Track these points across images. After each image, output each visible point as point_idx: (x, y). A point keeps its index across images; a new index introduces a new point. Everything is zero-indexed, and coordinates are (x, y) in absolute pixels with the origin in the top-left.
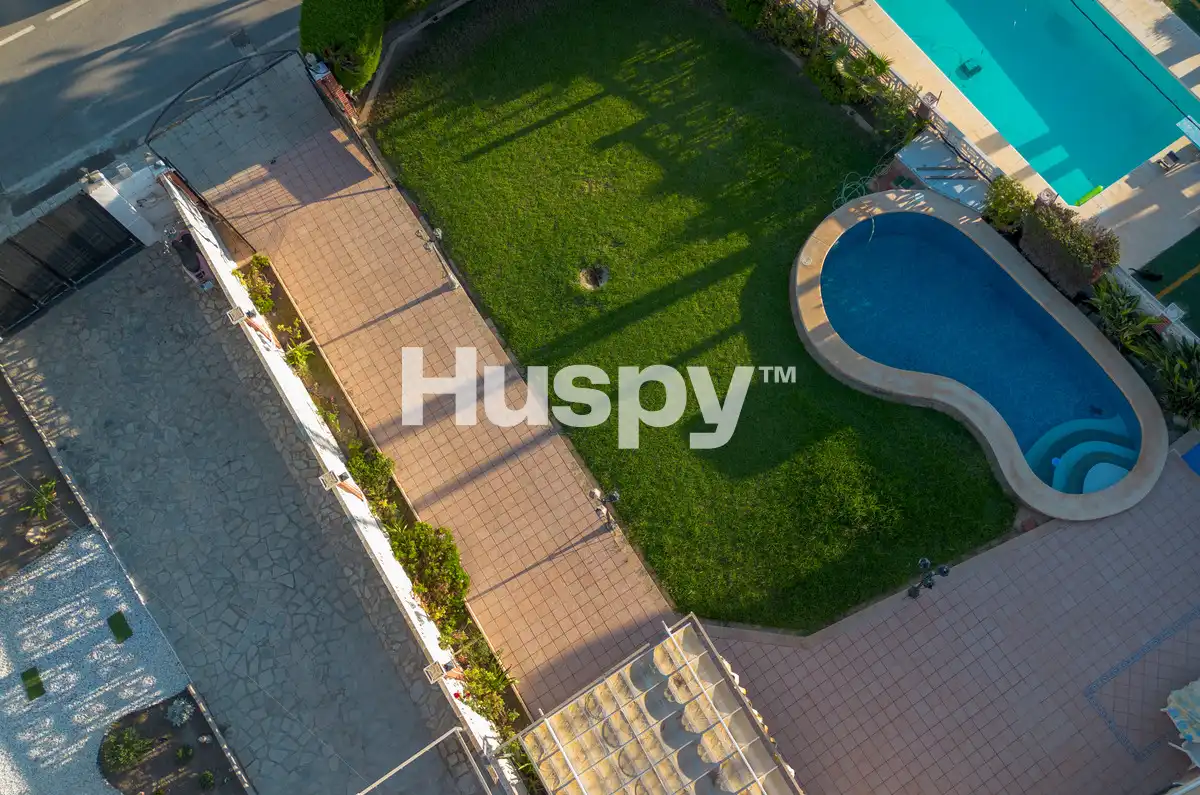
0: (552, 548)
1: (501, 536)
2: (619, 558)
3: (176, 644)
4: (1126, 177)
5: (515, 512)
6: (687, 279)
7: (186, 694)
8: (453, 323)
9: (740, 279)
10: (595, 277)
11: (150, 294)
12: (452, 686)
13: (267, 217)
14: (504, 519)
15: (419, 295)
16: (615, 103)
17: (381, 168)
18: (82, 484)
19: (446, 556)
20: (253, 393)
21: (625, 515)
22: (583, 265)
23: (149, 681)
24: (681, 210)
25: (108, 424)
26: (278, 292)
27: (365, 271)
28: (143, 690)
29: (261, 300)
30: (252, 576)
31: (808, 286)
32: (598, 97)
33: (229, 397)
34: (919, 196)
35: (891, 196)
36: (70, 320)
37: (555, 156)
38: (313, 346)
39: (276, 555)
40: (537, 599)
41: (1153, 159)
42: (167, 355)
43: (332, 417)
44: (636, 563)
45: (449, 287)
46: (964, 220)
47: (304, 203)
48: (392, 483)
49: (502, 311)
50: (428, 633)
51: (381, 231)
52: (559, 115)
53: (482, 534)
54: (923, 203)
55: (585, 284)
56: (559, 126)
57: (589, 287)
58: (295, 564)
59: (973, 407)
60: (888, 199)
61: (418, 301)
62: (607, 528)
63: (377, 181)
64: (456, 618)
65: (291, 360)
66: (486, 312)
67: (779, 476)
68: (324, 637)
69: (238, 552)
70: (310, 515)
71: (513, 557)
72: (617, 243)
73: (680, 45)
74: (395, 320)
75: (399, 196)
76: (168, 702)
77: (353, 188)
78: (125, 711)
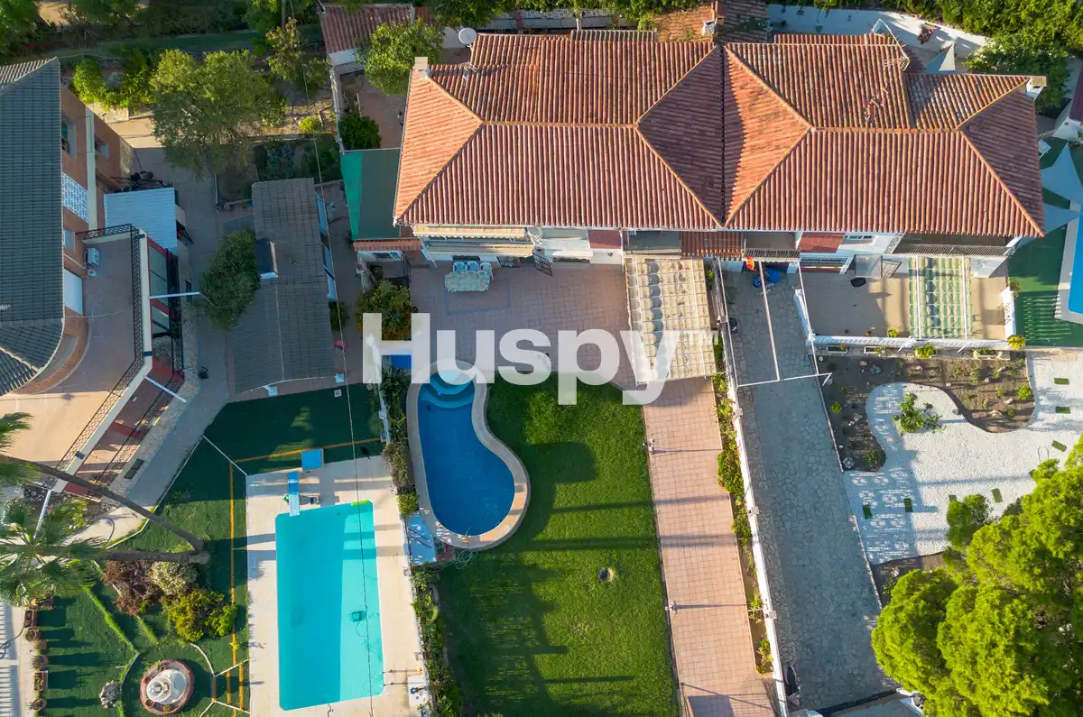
0: (679, 454)
1: (698, 472)
2: (655, 437)
3: (845, 493)
4: (337, 504)
5: (688, 478)
6: (564, 549)
7: (845, 469)
8: (679, 586)
9: (540, 537)
10: (605, 575)
11: (819, 680)
12: (735, 407)
13: (749, 698)
14: (694, 478)
15: (689, 610)
16: (546, 673)
17: (682, 699)
18: (871, 590)
19: (723, 471)
20: (784, 597)
21: (645, 453)
22: (607, 585)
23: (856, 482)
24: (546, 591)
25: (854, 615)
26: (756, 647)
27: (711, 638)
28: (859, 478)
29: (766, 644)
30: (807, 507)
31: (515, 512)
32: (554, 681)
33: (795, 601)
34: (439, 534)
35: (449, 541)
36: (862, 684)
37: (593, 657)
38: (749, 606)
39: (794, 511)
40: (694, 438)
41: (319, 506)
42: (819, 639)
43: (751, 563)
44: (648, 432)
45: (676, 608)
46: (427, 512)
47: (727, 697)
48: (735, 517)
49: (656, 580)
50: (739, 439)
51: (696, 659)
52: (579, 680)
53: (705, 476)
54: (439, 530)
55: (612, 572)
56: (583, 674)
57: (610, 571)
58: (788, 502)
59: (481, 428)
60: (452, 540)
61: (692, 607)
62: (654, 452)
63: (688, 692)
64: (727, 442)
65: (761, 605)
66: (663, 584)
67: (574, 438)
68: (784, 465)
69: (810, 520)
70: (775, 521)
71: (697, 459)
72: (587, 588)
73: (498, 693)
74: (706, 602)
75: (679, 676)
76: (853, 469)
77: (701, 694)
78: (868, 474)
